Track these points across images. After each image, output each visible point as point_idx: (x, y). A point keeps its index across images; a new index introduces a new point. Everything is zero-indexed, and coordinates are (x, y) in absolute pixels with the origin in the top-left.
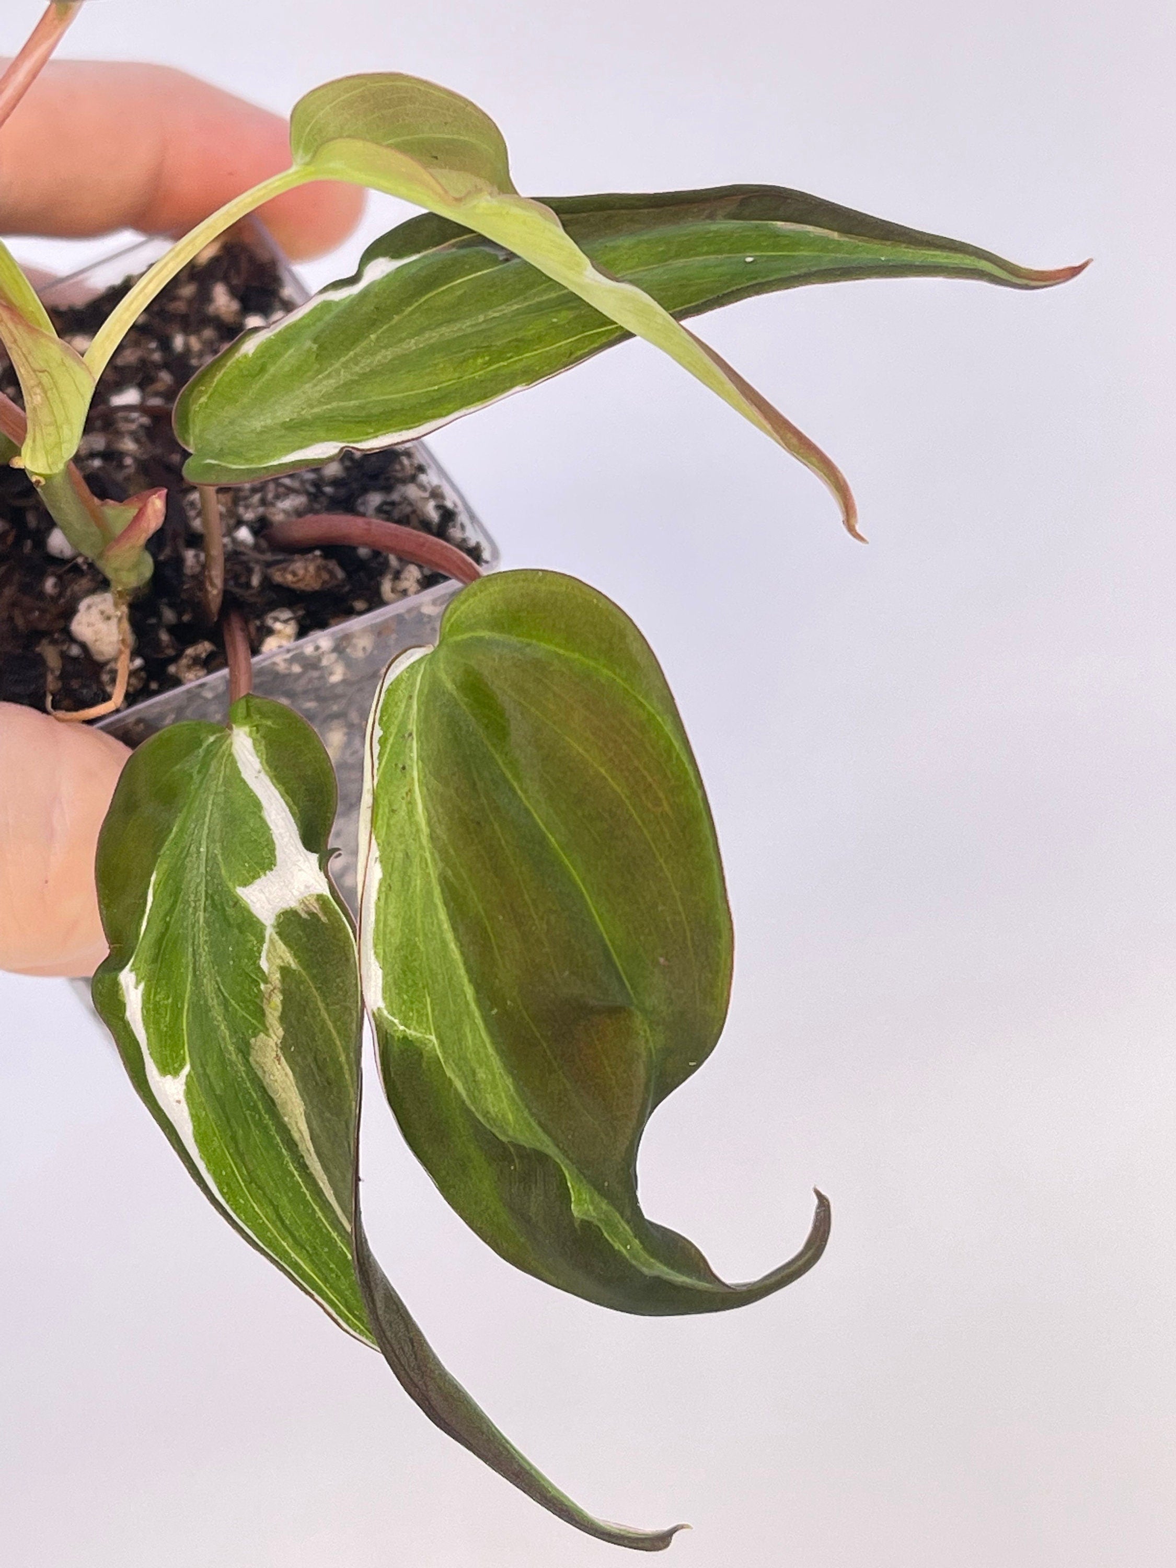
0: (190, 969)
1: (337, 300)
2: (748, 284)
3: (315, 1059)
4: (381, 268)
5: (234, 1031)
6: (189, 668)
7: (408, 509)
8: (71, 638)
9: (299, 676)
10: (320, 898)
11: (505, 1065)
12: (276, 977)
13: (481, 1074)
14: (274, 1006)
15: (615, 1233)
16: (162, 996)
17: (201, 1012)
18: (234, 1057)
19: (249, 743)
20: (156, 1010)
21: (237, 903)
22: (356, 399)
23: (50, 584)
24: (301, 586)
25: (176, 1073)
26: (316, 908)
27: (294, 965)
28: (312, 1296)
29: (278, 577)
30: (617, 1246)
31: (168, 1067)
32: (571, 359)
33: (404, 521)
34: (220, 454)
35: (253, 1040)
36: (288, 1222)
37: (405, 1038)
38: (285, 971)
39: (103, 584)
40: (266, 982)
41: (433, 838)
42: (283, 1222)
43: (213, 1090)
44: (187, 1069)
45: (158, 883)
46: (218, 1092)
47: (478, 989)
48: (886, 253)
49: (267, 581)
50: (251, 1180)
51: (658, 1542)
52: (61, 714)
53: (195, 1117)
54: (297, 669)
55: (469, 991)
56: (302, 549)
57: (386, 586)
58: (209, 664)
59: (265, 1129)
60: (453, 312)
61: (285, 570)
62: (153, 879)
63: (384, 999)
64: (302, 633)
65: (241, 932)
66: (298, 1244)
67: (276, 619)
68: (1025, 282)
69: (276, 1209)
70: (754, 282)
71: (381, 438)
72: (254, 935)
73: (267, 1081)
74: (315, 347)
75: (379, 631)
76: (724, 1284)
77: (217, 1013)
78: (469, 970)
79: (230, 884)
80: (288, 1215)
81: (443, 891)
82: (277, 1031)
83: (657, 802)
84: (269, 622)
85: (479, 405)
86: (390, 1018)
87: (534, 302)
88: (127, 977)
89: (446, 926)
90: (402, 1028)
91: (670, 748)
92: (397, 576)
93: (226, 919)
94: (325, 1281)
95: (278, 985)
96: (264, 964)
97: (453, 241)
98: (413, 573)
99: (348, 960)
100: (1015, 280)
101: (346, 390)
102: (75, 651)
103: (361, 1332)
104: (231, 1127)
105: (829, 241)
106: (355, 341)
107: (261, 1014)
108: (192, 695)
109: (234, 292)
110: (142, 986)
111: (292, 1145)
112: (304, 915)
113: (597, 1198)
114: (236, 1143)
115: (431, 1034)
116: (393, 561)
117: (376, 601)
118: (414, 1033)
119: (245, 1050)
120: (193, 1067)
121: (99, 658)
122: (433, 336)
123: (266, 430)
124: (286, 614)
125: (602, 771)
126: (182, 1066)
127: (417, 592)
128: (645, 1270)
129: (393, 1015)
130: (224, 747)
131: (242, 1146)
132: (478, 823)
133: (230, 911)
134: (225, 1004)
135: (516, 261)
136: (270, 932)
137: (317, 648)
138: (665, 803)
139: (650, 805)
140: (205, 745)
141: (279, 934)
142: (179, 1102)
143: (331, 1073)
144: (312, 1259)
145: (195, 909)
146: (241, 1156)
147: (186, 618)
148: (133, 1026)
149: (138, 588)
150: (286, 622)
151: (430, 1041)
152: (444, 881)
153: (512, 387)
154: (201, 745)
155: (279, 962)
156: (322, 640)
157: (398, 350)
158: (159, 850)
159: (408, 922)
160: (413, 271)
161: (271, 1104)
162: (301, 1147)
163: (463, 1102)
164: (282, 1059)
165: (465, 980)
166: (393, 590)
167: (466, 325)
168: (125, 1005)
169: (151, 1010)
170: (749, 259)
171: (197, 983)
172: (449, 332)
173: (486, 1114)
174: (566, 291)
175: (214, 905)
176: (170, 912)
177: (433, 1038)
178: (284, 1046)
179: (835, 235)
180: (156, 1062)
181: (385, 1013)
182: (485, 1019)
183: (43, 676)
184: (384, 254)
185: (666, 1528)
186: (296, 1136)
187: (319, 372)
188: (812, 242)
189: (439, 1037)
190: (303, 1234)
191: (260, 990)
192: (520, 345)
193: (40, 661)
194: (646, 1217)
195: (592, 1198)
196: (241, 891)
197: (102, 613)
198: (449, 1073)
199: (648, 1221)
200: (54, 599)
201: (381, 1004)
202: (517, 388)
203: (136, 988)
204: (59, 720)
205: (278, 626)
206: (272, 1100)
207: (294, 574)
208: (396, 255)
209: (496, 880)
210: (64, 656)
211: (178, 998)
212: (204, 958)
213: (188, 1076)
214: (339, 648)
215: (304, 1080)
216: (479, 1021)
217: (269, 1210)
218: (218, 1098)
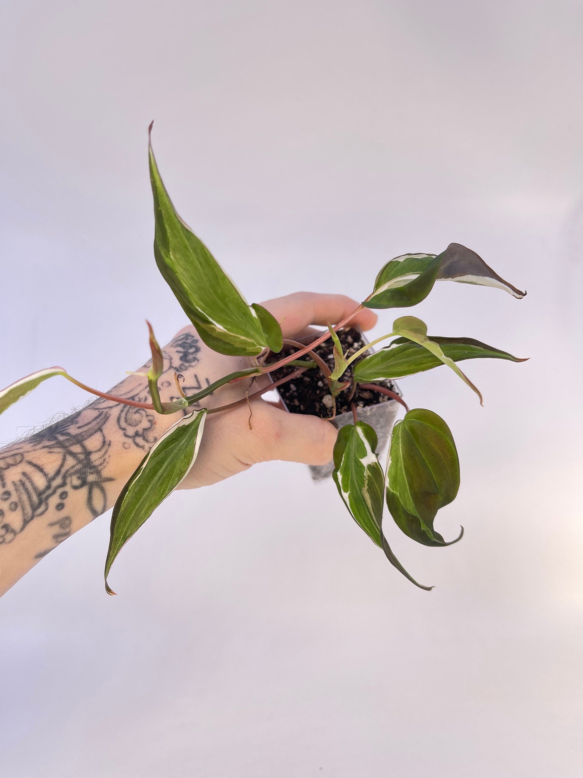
0: (351, 473)
1: (385, 350)
2: (466, 357)
3: (374, 494)
4: (395, 346)
5: (359, 486)
6: (344, 411)
7: (385, 384)
8: (322, 402)
9: (362, 414)
10: (375, 463)
11: (413, 502)
12: (367, 477)
13: (408, 502)
14: (366, 482)
15: (429, 533)
16: (345, 478)
17: (352, 481)
18: (359, 491)
19: (361, 430)
20: (344, 481)
21: (360, 462)
22: (388, 370)
23: (318, 392)
24: (365, 398)
25: (347, 492)
26: (374, 465)
27: (371, 475)
28: (370, 537)
29: (361, 395)
30: (428, 535)
31: (346, 491)
32: (431, 367)
33: (383, 386)
34: (361, 377)
35: (362, 488)
36: (366, 523)
37: (393, 493)
38: (369, 476)
39: (330, 393)
40: (365, 478)
41: (403, 458)
42: (365, 522)
43: (354, 497)
44: (349, 492)
45: (345, 456)
46: (355, 497)
47: (410, 487)
48: (492, 353)
49: (359, 396)
50: (360, 514)
51: (429, 589)
52: (324, 418)
53: (350, 501)
54: (362, 413)
55: (408, 487)
56: (366, 390)
57: (381, 399)
58: (347, 410)
59: (363, 505)
60: (408, 356)
61: (362, 394)
62: (344, 455)
63: (389, 485)
64: (364, 407)
65: (361, 468)
66: (367, 527)
67: (360, 403)
68: (517, 360)
69: (364, 520)
70: (467, 357)
71: (393, 378)
72: (363, 469)
73: (364, 496)
74: (381, 359)
75: (379, 407)
76: (445, 542)
77: (356, 483)
78: (408, 483)
79: (358, 458)
80: (366, 521)
81: (405, 468)
82: (366, 487)
83: (448, 457)
84: (358, 403)
85: (413, 374)
86: (390, 489)
87: (424, 356)
88: (339, 473)
89: (404, 474)
90: (392, 491)
91: (451, 447)
92: (383, 397)
93: (358, 465)
94: (372, 534)
95: (367, 478)
96: (365, 474)
97: (409, 342)
98: (386, 397)
99: (380, 475)
100: (515, 360)
101: (387, 368)
102: (322, 405)
103: (378, 544)
104: (357, 504)
105: (481, 350)
106: (389, 359)
107: (364, 483)
108: (344, 416)
109: (352, 338)
110: (342, 475)
111: (368, 509)
112: (372, 466)
113: (427, 527)
114: (357, 507)
115: (397, 492)
116: (382, 394)
117: (378, 402)
118: (394, 492)
119: (361, 490)
120: (350, 491)
121: (327, 407)
122: (404, 360)
123: (370, 373)
124: (362, 402)
125: (438, 450)
126: (348, 491)
127: (387, 401)
128: (432, 540)
129: (391, 488)
130: (355, 430)
131: (359, 508)
132: (413, 457)
133: (359, 464)
134: (357, 481)
135: (421, 347)
136: (366, 468)
137: (367, 409)
138: (449, 457)
139: (446, 457)
140: (352, 430)
141: (368, 469)
142: (347, 498)
143: (377, 497)
144: (370, 530)
145: (352, 462)
146: (358, 509)
147: (343, 401)
148: (339, 483)
149: (337, 396)
150: (361, 404)
151: (397, 494)
152: (405, 466)
153: (419, 371)
154: (351, 430)
155: (367, 474)
156: (368, 408)
157: (397, 362)
158: (345, 449)
159: (396, 473)
160: (401, 347)
161: (364, 500)
162: (370, 509)
163: (402, 506)
164: (367, 492)
165: (407, 485)
166: (382, 400)
167: (411, 358)
168: (338, 479)
169: (343, 480)
170: (466, 352)
171: (352, 476)
172: (407, 359)
173: (407, 509)
174: (432, 354)
175: (355, 462)
176: (347, 462)
177: (398, 494)
178: (368, 490)
179: (482, 349)
180: (343, 489)
181: (389, 488)
182: (411, 492)
183: (316, 409)
184: (395, 343)
185: (431, 586)
186: (369, 507)
187: (381, 364)
188: (478, 350)
189: (399, 493)
190: (369, 525)
191: (364, 479)
192: (422, 364)
193: (315, 406)
194: (435, 530)
195: (426, 527)
196: (361, 460)
197: (329, 399)
198: (400, 500)
199: (435, 532)
200: (319, 394)
201: (388, 486)
202: (420, 372)
203: (340, 475)
204: (323, 420)
205: (360, 405)
206: (365, 500)
207: (364, 395)
208: (398, 343)
209: (416, 467)
210: (320, 405)
211: (348, 478)
212: (354, 472)
213: (349, 493)
214: (371, 410)
215: (371, 497)
216: (409, 493)
217: (363, 520)
218: (355, 499)
